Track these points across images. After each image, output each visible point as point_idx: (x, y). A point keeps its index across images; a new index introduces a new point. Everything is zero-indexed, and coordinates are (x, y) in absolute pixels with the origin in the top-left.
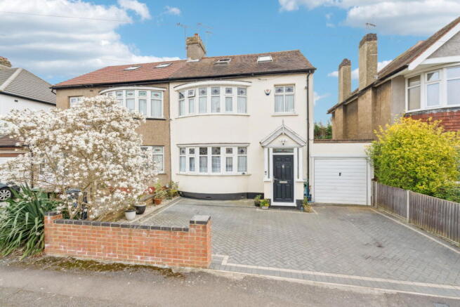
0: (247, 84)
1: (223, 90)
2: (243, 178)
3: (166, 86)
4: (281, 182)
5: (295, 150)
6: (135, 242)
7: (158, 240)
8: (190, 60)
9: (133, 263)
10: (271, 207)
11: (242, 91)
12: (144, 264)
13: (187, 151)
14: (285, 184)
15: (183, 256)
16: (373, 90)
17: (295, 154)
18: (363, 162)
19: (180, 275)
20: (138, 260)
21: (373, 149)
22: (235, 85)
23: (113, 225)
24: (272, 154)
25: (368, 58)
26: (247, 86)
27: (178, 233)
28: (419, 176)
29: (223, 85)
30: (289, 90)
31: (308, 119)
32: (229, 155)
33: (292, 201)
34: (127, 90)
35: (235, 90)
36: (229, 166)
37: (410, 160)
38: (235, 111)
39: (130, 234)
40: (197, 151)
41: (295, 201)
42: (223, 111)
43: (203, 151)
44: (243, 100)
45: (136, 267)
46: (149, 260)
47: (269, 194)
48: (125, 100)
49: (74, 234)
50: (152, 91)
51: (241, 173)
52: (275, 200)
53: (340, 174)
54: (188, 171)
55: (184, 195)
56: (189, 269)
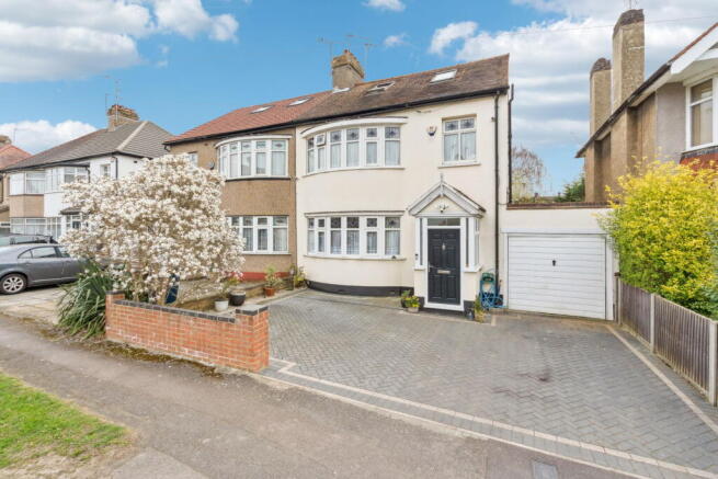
0: (401, 121)
1: (363, 133)
2: (393, 265)
3: (292, 131)
4: (440, 271)
5: (463, 221)
6: (183, 332)
7: (204, 331)
8: (337, 90)
9: (180, 357)
10: (422, 309)
11: (391, 132)
12: (190, 359)
13: (316, 222)
14: (447, 275)
15: (229, 353)
16: (629, 113)
17: (462, 227)
18: (600, 243)
19: (220, 376)
20: (186, 353)
21: (613, 218)
22: (382, 124)
23: (163, 310)
24: (426, 227)
25: (624, 55)
26: (401, 124)
27: (224, 323)
28: (669, 267)
29: (363, 125)
30: (468, 125)
31: (497, 170)
32: (372, 229)
33: (458, 302)
34: (242, 142)
35: (381, 132)
36: (372, 247)
37: (653, 239)
38: (381, 162)
39: (179, 321)
40: (328, 222)
41: (462, 303)
42: (362, 163)
43: (336, 222)
44: (395, 145)
45: (182, 360)
46: (196, 355)
47: (422, 290)
48: (239, 156)
49: (130, 317)
50: (273, 140)
51: (390, 257)
52: (430, 300)
53: (554, 262)
54: (315, 252)
55: (313, 286)
56: (234, 370)
